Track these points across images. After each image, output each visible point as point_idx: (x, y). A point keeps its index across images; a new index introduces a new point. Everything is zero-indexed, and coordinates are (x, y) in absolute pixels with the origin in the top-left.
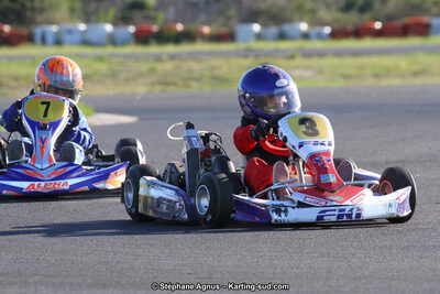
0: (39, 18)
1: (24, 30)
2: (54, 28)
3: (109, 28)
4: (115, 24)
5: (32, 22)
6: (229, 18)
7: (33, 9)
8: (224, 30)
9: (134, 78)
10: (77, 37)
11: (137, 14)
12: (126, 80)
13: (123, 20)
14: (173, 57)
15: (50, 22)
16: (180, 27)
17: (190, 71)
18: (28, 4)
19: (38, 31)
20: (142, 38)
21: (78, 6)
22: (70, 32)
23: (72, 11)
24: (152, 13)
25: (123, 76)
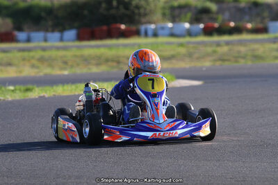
0: (143, 20)
1: (133, 28)
2: (153, 26)
3: (187, 25)
4: (191, 23)
5: (139, 23)
6: (263, 18)
7: (139, 15)
8: (260, 26)
9: (203, 57)
10: (167, 32)
11: (205, 17)
12: (198, 59)
13: (196, 20)
14: (228, 43)
15: (150, 23)
16: (232, 24)
17: (239, 52)
18: (136, 11)
19: (143, 28)
20: (208, 31)
21: (168, 12)
22: (163, 28)
23: (164, 15)
24: (215, 16)
25: (196, 55)
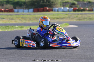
0: (54, 6)
1: (51, 9)
2: (57, 8)
3: (68, 8)
4: (69, 8)
5: (53, 7)
6: (92, 7)
7: (53, 5)
8: (91, 9)
9: (73, 18)
10: (61, 10)
11: (73, 6)
12: (72, 19)
13: (71, 7)
14: (81, 14)
15: (56, 7)
16: (82, 8)
17: (85, 17)
18: (52, 3)
19: (54, 9)
20: (75, 10)
21: (62, 4)
22: (60, 9)
23: (61, 5)
24: (77, 6)
25: (71, 18)
